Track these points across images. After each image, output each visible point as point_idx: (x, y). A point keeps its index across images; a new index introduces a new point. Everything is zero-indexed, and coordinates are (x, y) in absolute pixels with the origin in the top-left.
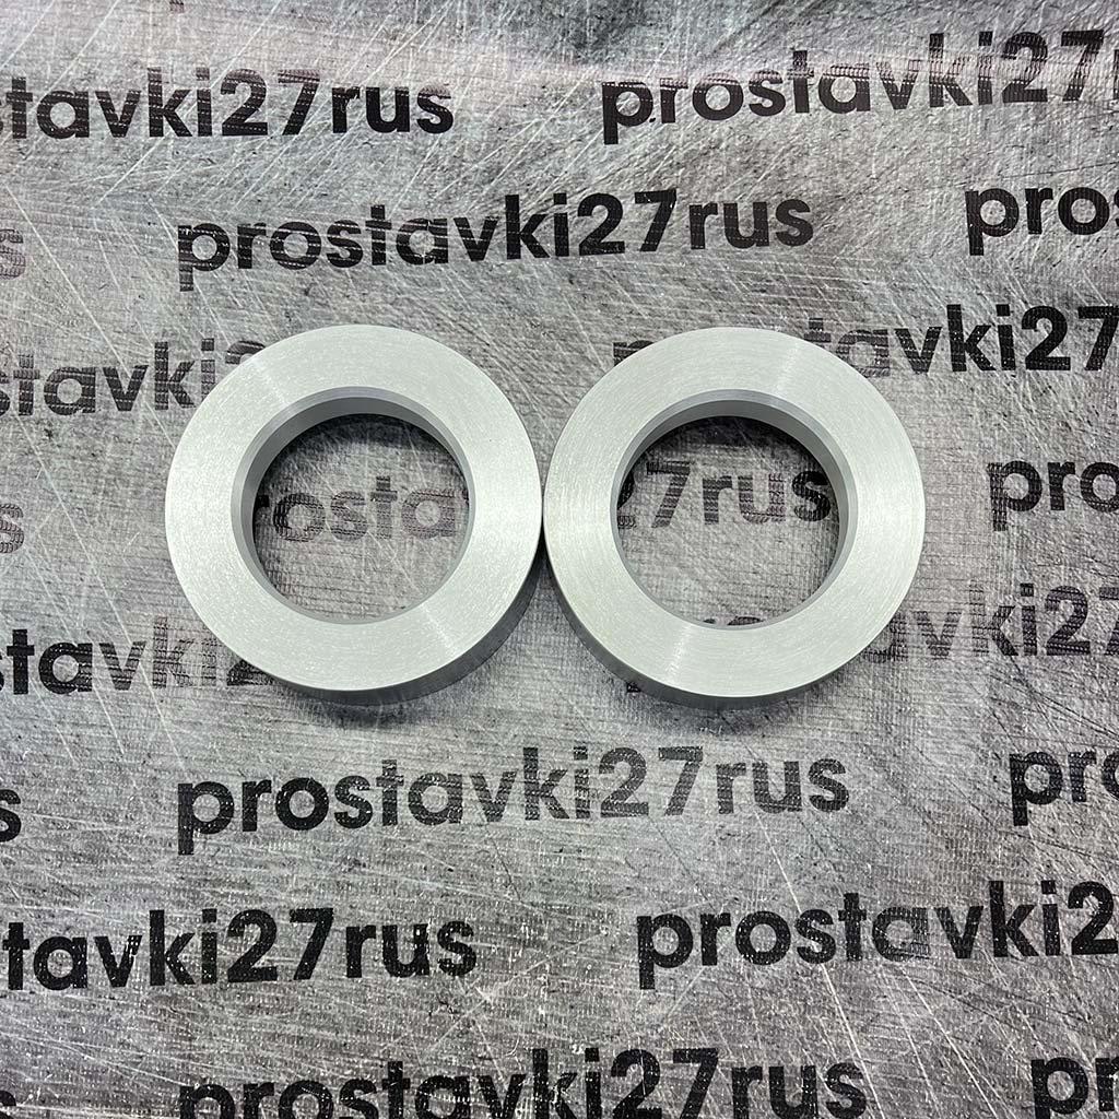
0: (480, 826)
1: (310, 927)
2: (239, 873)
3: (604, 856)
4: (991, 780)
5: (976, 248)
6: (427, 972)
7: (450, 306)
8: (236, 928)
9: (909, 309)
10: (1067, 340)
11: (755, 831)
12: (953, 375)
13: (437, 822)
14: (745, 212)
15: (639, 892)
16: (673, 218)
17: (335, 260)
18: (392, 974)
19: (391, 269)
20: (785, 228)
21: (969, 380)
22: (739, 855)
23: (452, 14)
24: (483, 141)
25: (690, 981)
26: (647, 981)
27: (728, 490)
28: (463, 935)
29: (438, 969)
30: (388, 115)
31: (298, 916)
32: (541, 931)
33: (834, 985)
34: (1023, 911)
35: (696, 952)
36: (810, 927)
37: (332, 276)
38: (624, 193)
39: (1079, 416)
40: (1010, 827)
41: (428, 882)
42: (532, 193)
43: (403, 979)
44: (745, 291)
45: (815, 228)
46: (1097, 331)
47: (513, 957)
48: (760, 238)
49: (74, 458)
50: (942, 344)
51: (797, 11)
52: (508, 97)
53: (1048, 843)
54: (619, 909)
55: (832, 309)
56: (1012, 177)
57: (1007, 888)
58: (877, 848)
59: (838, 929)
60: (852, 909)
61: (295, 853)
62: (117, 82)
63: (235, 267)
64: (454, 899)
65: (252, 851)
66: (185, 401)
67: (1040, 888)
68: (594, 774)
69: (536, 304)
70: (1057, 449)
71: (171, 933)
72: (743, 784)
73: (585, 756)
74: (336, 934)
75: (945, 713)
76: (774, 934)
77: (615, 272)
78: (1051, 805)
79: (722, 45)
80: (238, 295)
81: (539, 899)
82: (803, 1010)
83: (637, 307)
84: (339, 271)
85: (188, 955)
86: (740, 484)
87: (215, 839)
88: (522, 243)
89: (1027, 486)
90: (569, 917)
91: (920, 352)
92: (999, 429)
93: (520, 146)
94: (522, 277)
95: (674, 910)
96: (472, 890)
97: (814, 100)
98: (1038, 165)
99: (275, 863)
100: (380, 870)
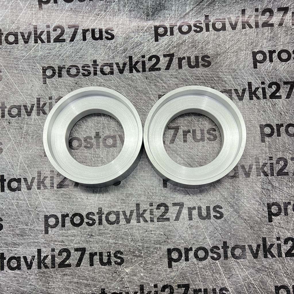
0: (125, 225)
1: (79, 253)
2: (60, 239)
3: (158, 232)
4: (262, 210)
5: (255, 67)
6: (111, 265)
7: (114, 86)
8: (60, 253)
9: (237, 83)
10: (281, 91)
11: (199, 225)
12: (250, 101)
13: (113, 224)
14: (193, 59)
15: (168, 242)
16: (174, 61)
17: (84, 75)
18: (102, 265)
19: (99, 77)
20: (204, 63)
21: (254, 102)
22: (194, 231)
23: (114, 8)
24: (122, 42)
25: (182, 266)
26: (170, 266)
27: (190, 133)
28: (120, 254)
29: (114, 264)
30: (97, 36)
31: (77, 250)
32: (141, 253)
33: (221, 266)
34: (272, 246)
35: (183, 258)
36: (214, 251)
37: (83, 79)
38: (160, 55)
39: (284, 111)
40: (268, 223)
41: (111, 240)
42: (136, 55)
43: (105, 266)
44: (193, 80)
45: (212, 63)
46: (289, 88)
47: (134, 260)
48: (197, 66)
49: (16, 129)
50: (247, 93)
51: (206, 5)
52: (129, 30)
53: (278, 227)
54: (162, 247)
55: (217, 84)
56: (265, 47)
57: (267, 239)
58: (232, 229)
59: (221, 251)
60: (225, 246)
61: (75, 233)
62: (26, 29)
63: (57, 77)
64: (118, 245)
65: (64, 233)
66: (45, 113)
67: (276, 239)
68: (155, 210)
69: (137, 85)
70: (278, 120)
71: (43, 255)
72: (195, 212)
73: (152, 206)
74: (86, 254)
75: (249, 192)
76: (204, 253)
77: (158, 76)
78: (279, 217)
79: (186, 14)
80: (58, 85)
81: (141, 244)
82: (212, 273)
83: (164, 85)
84: (85, 78)
85: (48, 261)
86: (193, 132)
87: (54, 229)
88: (133, 69)
89: (270, 130)
90: (149, 249)
91: (241, 95)
92: (262, 115)
93: (132, 43)
94: (133, 78)
95: (177, 247)
96: (123, 242)
97: (211, 28)
98: (272, 44)
99: (70, 236)
100: (98, 237)
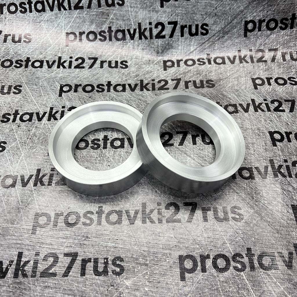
0: (127, 226)
1: (70, 259)
3: (167, 235)
4: (287, 212)
5: (256, 88)
6: (107, 274)
7: (126, 100)
8: (45, 259)
9: (241, 100)
10: (283, 106)
11: (215, 227)
12: (255, 113)
13: (114, 224)
14: (198, 82)
15: (179, 247)
16: (181, 83)
17: (98, 91)
18: (96, 275)
19: (112, 93)
21: (259, 114)
22: (211, 235)
25: (198, 278)
26: (183, 278)
27: (199, 137)
28: (120, 261)
29: (111, 273)
30: (113, 65)
31: (66, 255)
32: (147, 260)
33: (247, 280)
35: (199, 268)
36: (237, 259)
37: (97, 94)
38: (169, 79)
42: (146, 79)
43: (99, 277)
45: (215, 85)
46: (290, 104)
47: (137, 269)
48: (202, 86)
49: (24, 131)
50: (251, 106)
52: (141, 63)
54: (172, 252)
55: (222, 100)
56: (262, 75)
58: (255, 233)
59: (246, 260)
60: (250, 253)
61: (68, 234)
63: (73, 92)
64: (118, 249)
65: (55, 234)
66: (56, 119)
68: (163, 210)
69: (147, 99)
71: (24, 259)
72: (210, 213)
74: (78, 261)
76: (225, 262)
80: (73, 97)
81: (146, 249)
82: (238, 289)
84: (99, 93)
85: (28, 267)
87: (43, 230)
88: (144, 88)
89: (280, 136)
90: (156, 255)
91: (246, 108)
92: (270, 124)
94: (144, 94)
95: (191, 253)
96: (124, 246)
97: (212, 62)
98: (268, 73)
99: (61, 238)
100: (94, 239)
